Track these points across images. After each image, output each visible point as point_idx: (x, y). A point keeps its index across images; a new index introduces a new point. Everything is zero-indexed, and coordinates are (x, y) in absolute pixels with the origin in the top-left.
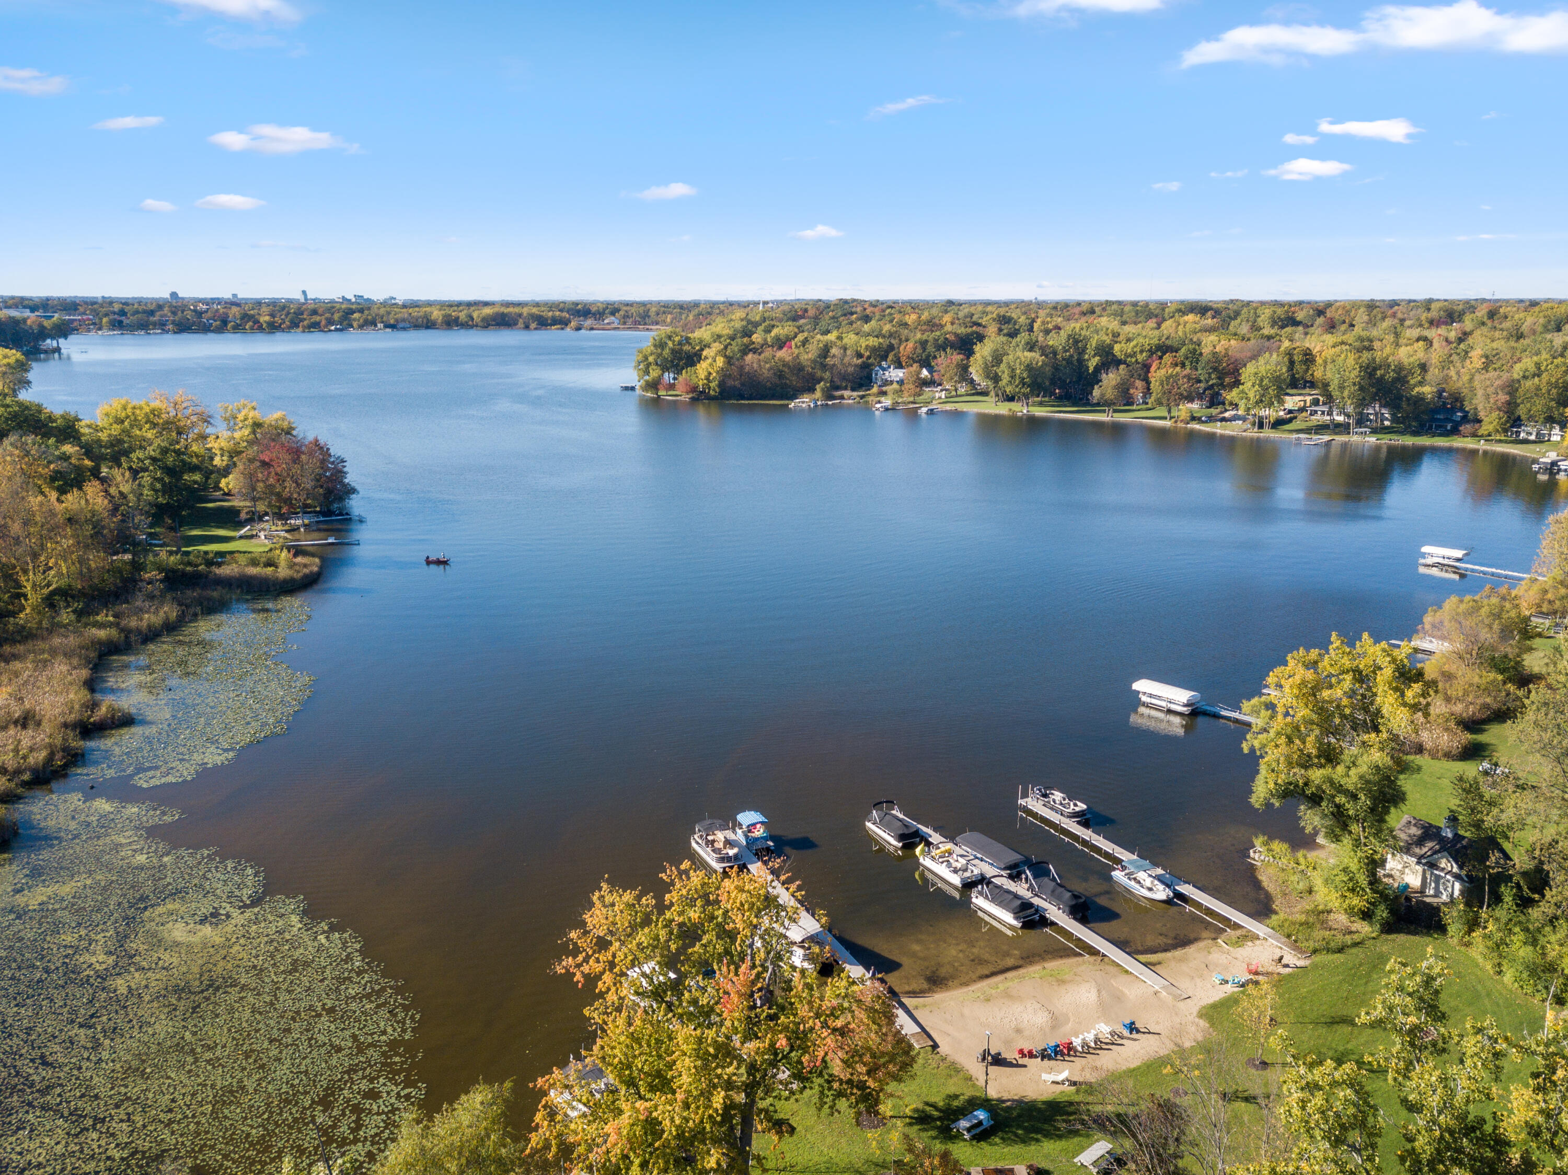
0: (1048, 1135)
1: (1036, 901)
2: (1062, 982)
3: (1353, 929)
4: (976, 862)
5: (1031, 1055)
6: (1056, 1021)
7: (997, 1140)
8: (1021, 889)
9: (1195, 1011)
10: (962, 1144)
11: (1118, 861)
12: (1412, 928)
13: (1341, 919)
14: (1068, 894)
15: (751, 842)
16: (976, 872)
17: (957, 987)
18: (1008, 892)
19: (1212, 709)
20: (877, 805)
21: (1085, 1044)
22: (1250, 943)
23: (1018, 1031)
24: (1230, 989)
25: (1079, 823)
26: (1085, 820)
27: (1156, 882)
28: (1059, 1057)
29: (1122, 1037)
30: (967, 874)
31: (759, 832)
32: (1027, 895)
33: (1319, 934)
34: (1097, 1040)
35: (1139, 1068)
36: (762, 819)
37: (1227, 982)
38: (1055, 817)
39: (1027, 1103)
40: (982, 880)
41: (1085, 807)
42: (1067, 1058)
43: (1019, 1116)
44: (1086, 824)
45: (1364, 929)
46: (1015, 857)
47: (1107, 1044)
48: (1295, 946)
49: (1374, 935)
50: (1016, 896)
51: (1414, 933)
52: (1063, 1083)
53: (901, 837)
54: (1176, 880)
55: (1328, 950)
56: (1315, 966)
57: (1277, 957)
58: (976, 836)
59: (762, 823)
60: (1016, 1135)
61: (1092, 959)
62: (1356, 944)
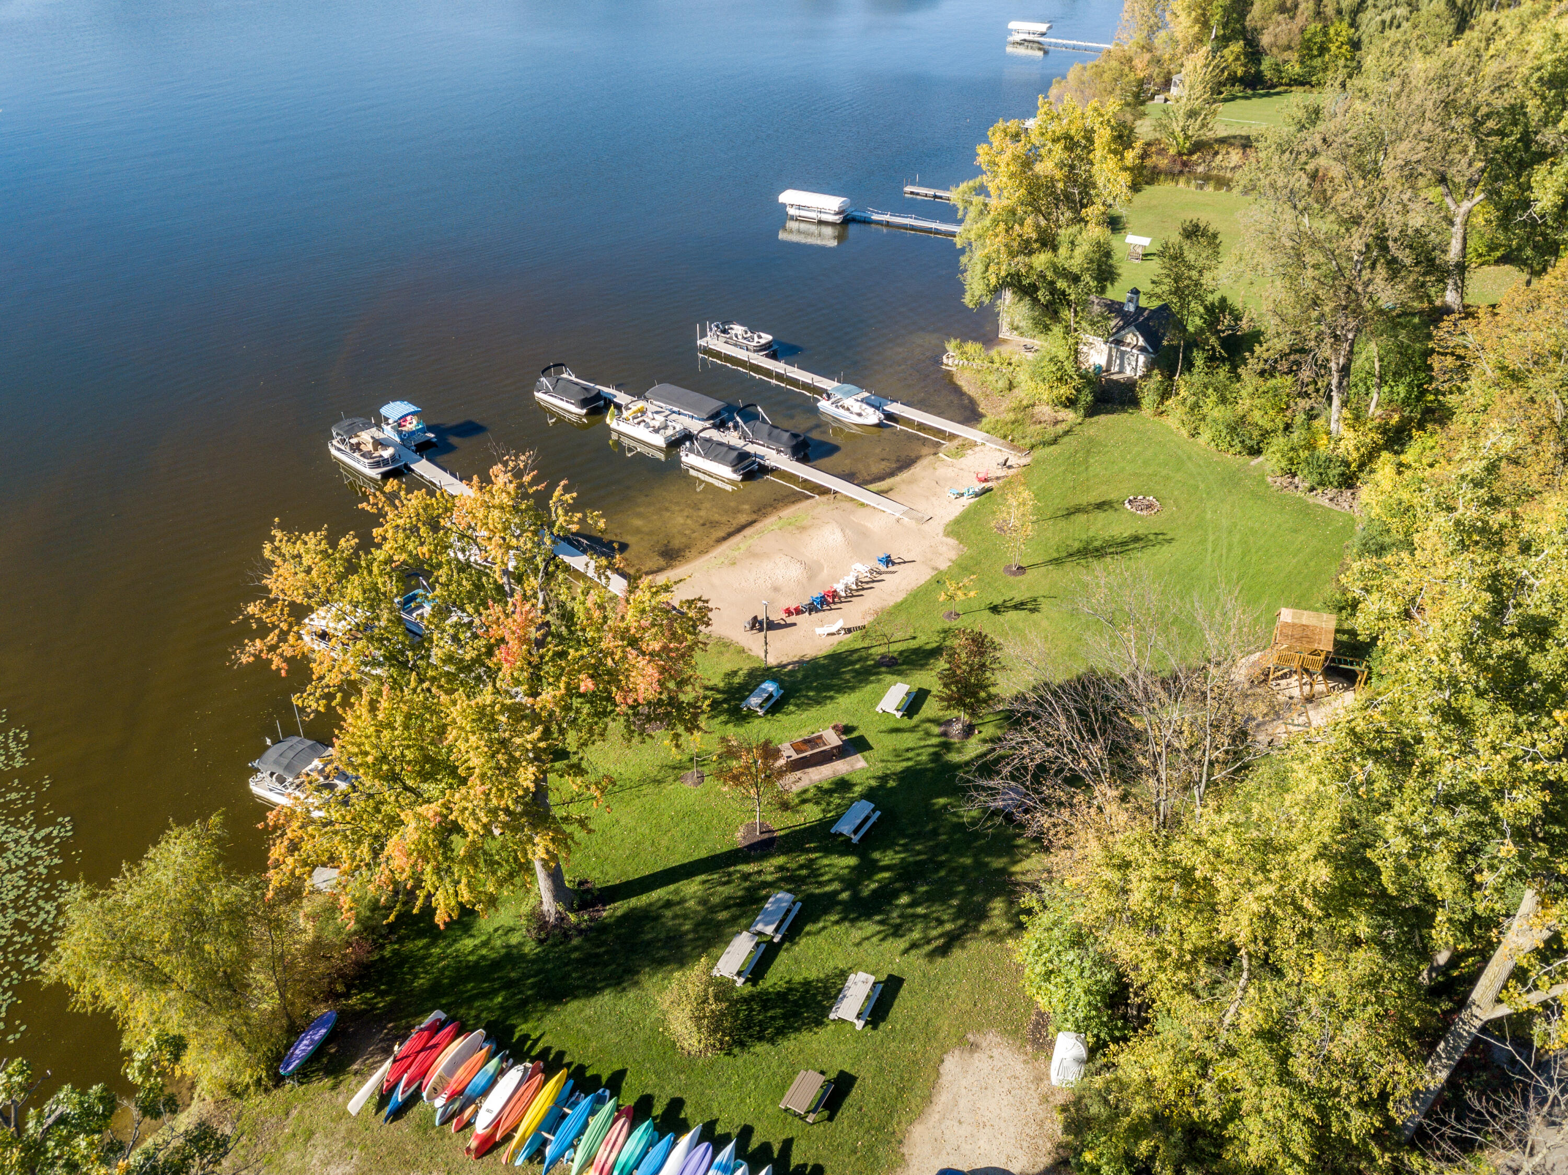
0: (841, 690)
1: (751, 448)
2: (803, 529)
3: (1060, 418)
4: (674, 416)
5: (798, 611)
6: (812, 570)
7: (792, 708)
8: (732, 438)
9: (940, 530)
10: (757, 721)
11: (821, 392)
12: (1109, 407)
13: (1045, 411)
14: (787, 435)
15: (406, 438)
16: (679, 427)
17: (696, 557)
18: (721, 444)
19: (863, 215)
20: (545, 371)
21: (847, 588)
22: (969, 452)
23: (776, 589)
24: (966, 501)
25: (767, 356)
26: (772, 351)
27: (865, 406)
28: (825, 607)
29: (880, 573)
30: (670, 432)
31: (412, 425)
32: (739, 443)
33: (1032, 429)
34: (858, 581)
35: (905, 600)
36: (412, 408)
37: (962, 495)
38: (742, 355)
39: (808, 662)
40: (687, 436)
41: (770, 338)
42: (833, 606)
43: (805, 677)
44: (774, 356)
45: (1070, 416)
46: (715, 405)
47: (867, 583)
48: (1013, 445)
49: (1079, 420)
50: (731, 448)
51: (1112, 412)
52: (838, 632)
53: (584, 403)
54: (882, 400)
55: (1045, 444)
56: (1037, 462)
57: (1002, 460)
58: (667, 387)
59: (413, 414)
60: (809, 698)
61: (824, 498)
62: (1066, 433)
